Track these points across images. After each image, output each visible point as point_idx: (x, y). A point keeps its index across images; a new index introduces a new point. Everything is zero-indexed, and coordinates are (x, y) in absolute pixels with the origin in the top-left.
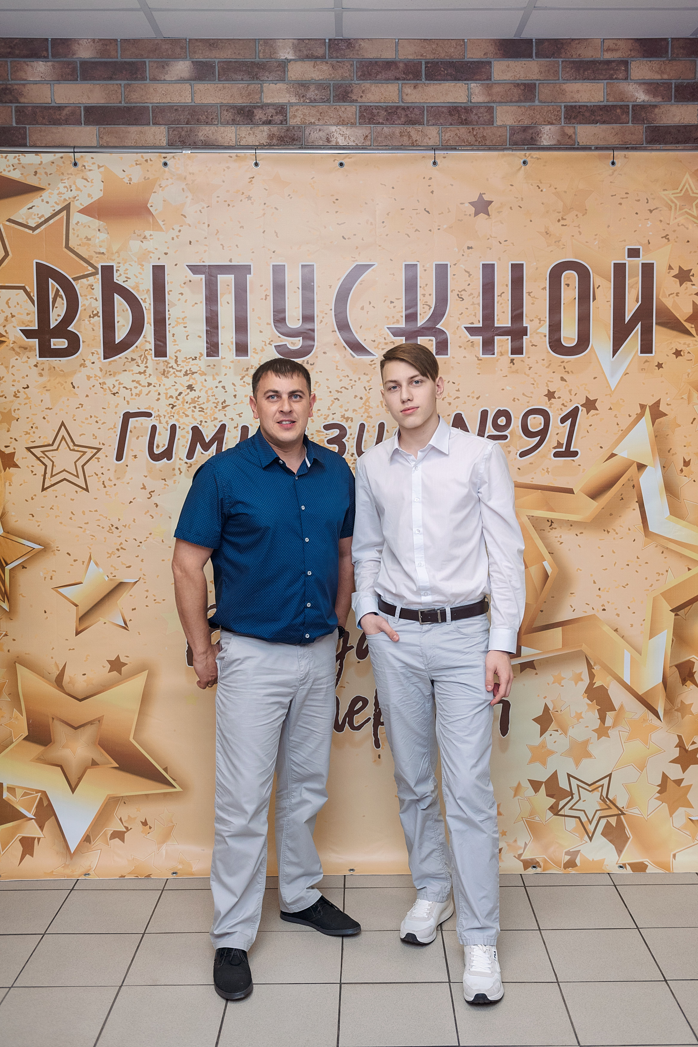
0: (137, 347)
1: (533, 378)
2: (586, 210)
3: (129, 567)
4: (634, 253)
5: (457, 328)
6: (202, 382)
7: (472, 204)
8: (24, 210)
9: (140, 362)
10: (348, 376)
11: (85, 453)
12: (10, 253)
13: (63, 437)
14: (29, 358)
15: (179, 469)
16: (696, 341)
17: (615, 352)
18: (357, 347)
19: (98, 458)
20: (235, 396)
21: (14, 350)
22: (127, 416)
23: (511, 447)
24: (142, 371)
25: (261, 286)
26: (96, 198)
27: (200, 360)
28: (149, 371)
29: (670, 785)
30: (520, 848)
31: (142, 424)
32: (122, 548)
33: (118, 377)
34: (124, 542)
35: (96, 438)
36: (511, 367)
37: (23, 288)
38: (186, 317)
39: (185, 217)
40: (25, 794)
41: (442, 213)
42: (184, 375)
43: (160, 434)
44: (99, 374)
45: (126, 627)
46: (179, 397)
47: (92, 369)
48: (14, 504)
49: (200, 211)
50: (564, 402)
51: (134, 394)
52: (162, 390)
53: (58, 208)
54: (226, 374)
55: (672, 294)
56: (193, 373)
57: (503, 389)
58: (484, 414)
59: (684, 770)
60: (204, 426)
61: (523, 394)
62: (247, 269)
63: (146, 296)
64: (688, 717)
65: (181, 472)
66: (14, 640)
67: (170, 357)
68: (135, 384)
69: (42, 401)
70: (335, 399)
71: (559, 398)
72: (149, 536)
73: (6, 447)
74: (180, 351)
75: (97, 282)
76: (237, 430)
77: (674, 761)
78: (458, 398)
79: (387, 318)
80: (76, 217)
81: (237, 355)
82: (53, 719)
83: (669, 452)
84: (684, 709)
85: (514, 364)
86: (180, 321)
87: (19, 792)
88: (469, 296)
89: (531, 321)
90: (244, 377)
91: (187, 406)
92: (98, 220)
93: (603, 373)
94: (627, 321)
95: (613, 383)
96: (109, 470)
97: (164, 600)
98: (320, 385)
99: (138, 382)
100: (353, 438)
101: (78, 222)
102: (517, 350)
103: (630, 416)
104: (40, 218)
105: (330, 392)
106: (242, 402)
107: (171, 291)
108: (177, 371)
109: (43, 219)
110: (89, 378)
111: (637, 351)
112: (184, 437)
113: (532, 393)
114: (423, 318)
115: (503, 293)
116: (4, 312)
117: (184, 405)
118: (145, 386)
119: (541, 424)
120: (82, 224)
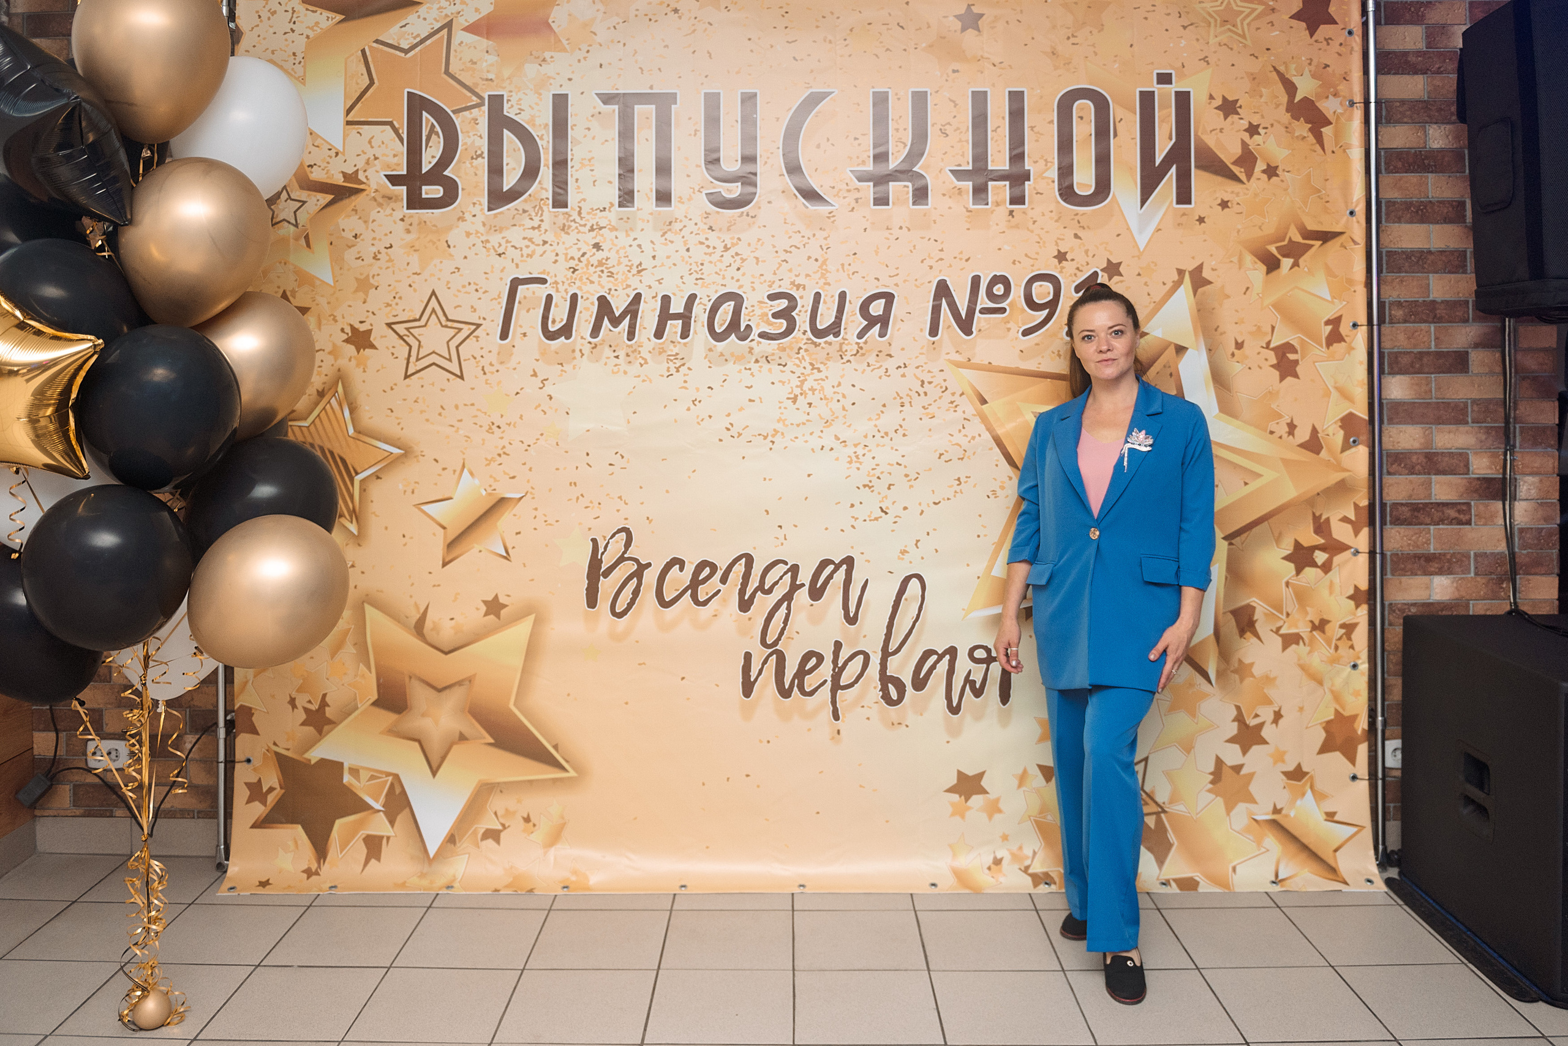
0: (530, 195)
1: (1039, 235)
2: (1102, 25)
3: (513, 477)
4: (1164, 79)
5: (940, 172)
6: (611, 240)
7: (957, 17)
8: (396, 29)
9: (533, 214)
10: (799, 232)
11: (460, 330)
12: (376, 81)
13: (434, 311)
14: (393, 210)
15: (581, 350)
16: (1247, 189)
17: (1143, 203)
18: (811, 195)
19: (477, 337)
20: (654, 257)
21: (374, 199)
22: (515, 283)
23: (1012, 323)
24: (536, 226)
25: (690, 119)
26: (484, 12)
27: (610, 211)
28: (544, 226)
29: (1227, 773)
30: (1027, 858)
31: (534, 293)
32: (504, 453)
33: (505, 233)
34: (507, 445)
35: (475, 311)
36: (1009, 221)
37: (390, 124)
38: (593, 158)
39: (595, 34)
40: (372, 778)
41: (920, 29)
42: (590, 231)
43: (556, 306)
44: (482, 229)
45: (507, 558)
46: (582, 259)
47: (473, 223)
48: (368, 395)
49: (615, 27)
50: (1079, 266)
51: (525, 255)
52: (560, 249)
53: (437, 26)
54: (642, 230)
55: (1214, 130)
56: (601, 228)
57: (1000, 249)
58: (976, 281)
59: (1245, 752)
60: (613, 296)
61: (1026, 255)
62: (672, 98)
63: (544, 132)
64: (1248, 681)
65: (583, 355)
66: (363, 573)
67: (572, 208)
68: (526, 242)
69: (408, 264)
70: (783, 261)
71: (1073, 260)
72: (540, 437)
73: (361, 322)
74: (584, 200)
75: (482, 115)
76: (656, 301)
77: (1231, 740)
78: (941, 259)
79: (850, 158)
80: (459, 36)
81: (657, 206)
82: (410, 678)
83: (1216, 330)
84: (1243, 670)
85: (1013, 217)
86: (586, 162)
87: (364, 775)
88: (955, 130)
89: (1036, 162)
90: (666, 233)
91: (592, 269)
92: (487, 39)
93: (1128, 229)
94: (1157, 163)
95: (1142, 241)
96: (490, 352)
97: (557, 521)
98: (763, 243)
99: (530, 240)
100: (806, 311)
101: (462, 42)
102: (1018, 199)
103: (1164, 284)
104: (415, 38)
105: (777, 252)
106: (663, 265)
107: (575, 125)
108: (581, 225)
109: (418, 39)
110: (468, 234)
111: (1172, 202)
112: (587, 309)
113: (1037, 253)
114: (896, 158)
115: (999, 127)
116: (365, 153)
117: (588, 269)
118: (538, 245)
119: (1049, 293)
120: (466, 45)
